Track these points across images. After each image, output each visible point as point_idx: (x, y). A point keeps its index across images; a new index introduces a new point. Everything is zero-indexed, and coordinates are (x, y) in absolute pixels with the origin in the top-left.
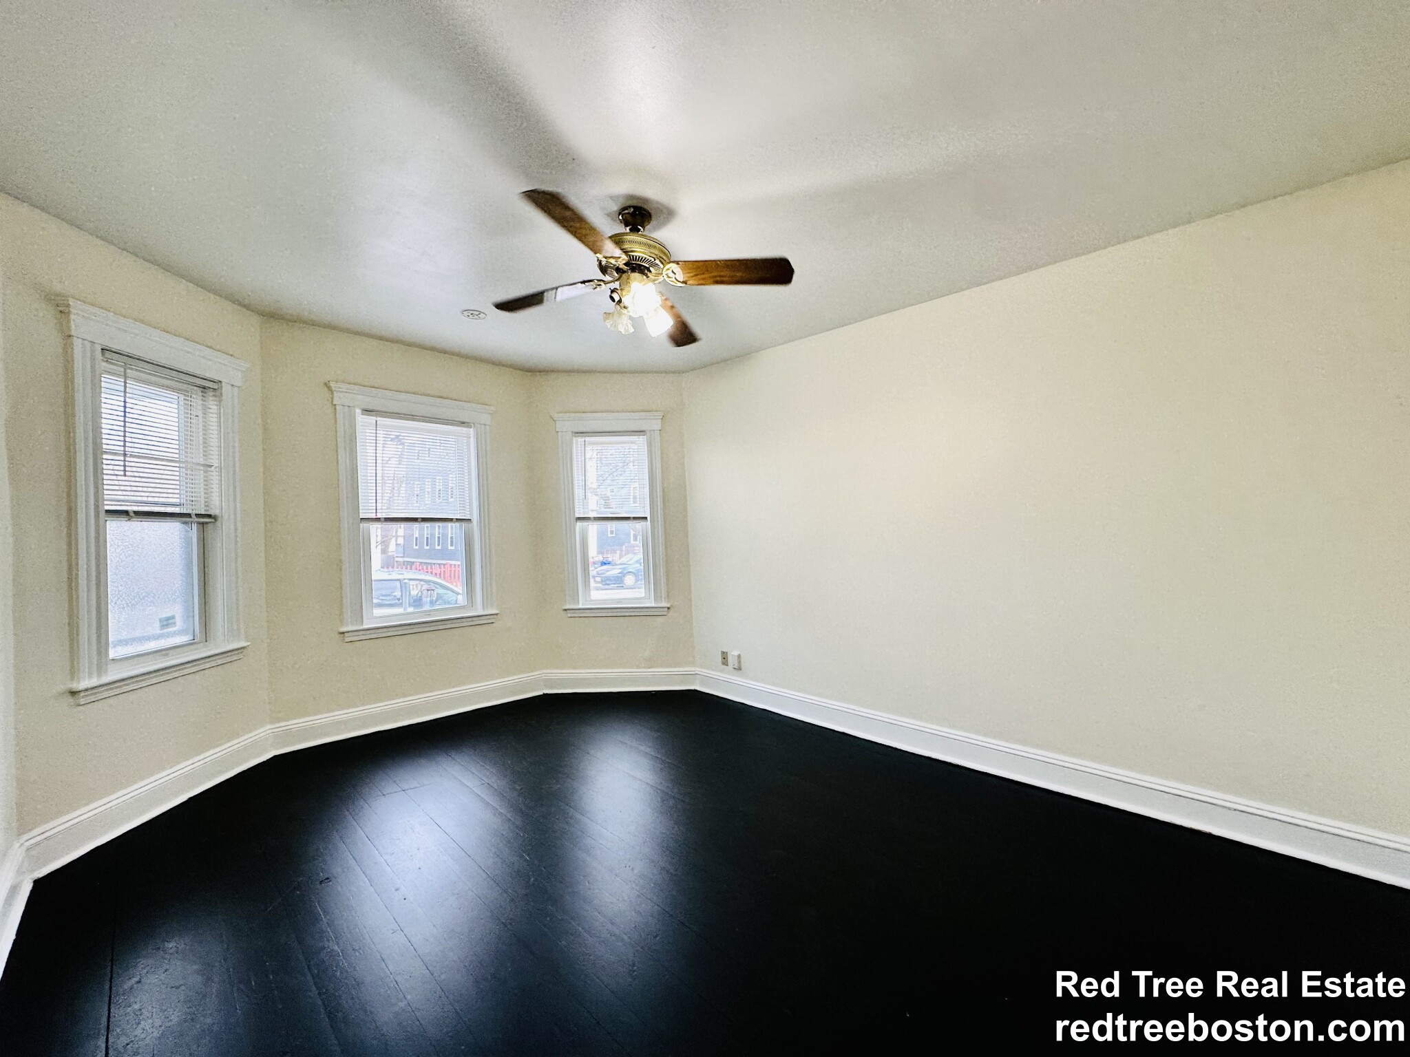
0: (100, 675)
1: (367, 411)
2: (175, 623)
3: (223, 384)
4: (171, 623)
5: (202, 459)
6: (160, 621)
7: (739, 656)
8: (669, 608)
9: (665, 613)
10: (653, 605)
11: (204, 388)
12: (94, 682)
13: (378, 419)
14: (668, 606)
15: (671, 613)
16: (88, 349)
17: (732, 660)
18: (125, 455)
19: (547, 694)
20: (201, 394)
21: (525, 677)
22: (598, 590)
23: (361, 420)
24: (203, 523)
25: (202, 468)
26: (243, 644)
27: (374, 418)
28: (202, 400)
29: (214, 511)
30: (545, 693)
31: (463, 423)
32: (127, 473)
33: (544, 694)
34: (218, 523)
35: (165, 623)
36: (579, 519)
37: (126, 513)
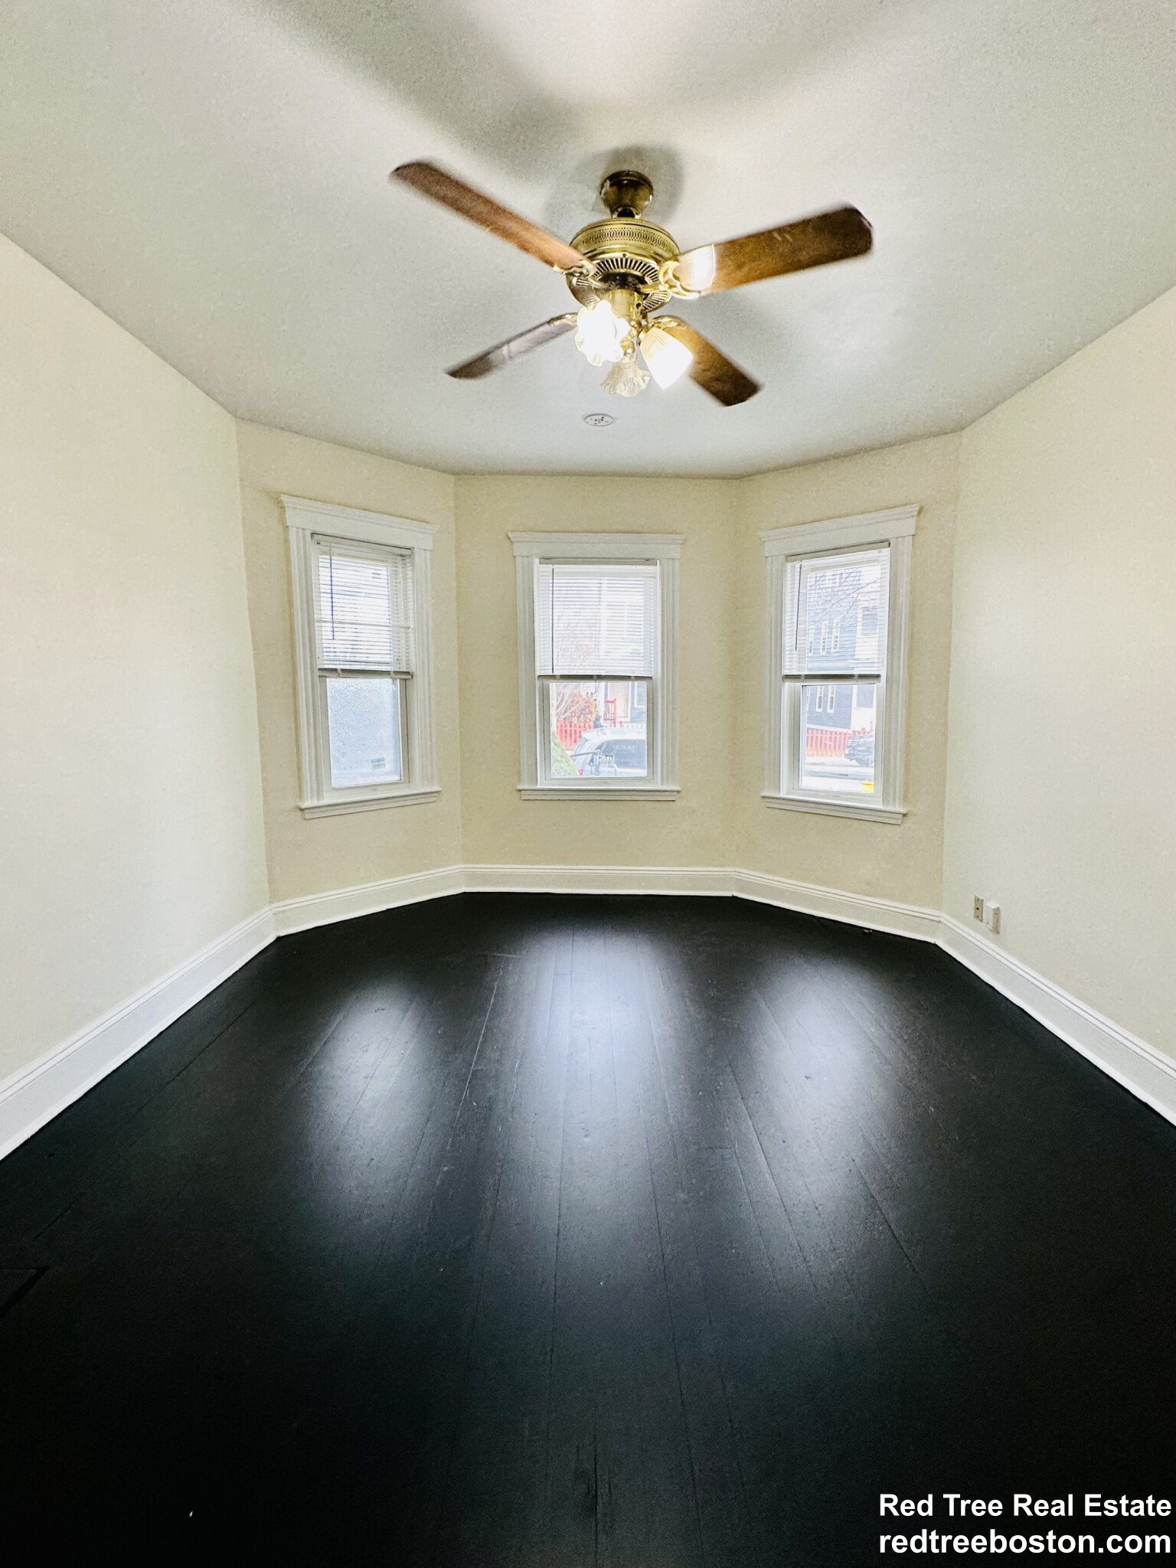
0: (318, 800)
1: (546, 560)
2: (384, 764)
3: (416, 550)
4: (381, 764)
5: (403, 622)
6: (372, 762)
7: (997, 912)
8: (905, 815)
9: (899, 822)
10: (880, 807)
11: (402, 556)
12: (315, 803)
13: (555, 566)
14: (904, 811)
15: (909, 823)
16: (301, 534)
17: (987, 915)
18: (333, 622)
19: (736, 897)
20: (401, 562)
21: (713, 870)
22: (813, 776)
23: (542, 571)
24: (405, 680)
25: (403, 630)
26: (436, 788)
27: (551, 566)
28: (403, 568)
29: (413, 669)
30: (735, 895)
31: (648, 560)
32: (335, 638)
33: (733, 897)
34: (415, 678)
35: (377, 763)
36: (788, 677)
37: (335, 670)
